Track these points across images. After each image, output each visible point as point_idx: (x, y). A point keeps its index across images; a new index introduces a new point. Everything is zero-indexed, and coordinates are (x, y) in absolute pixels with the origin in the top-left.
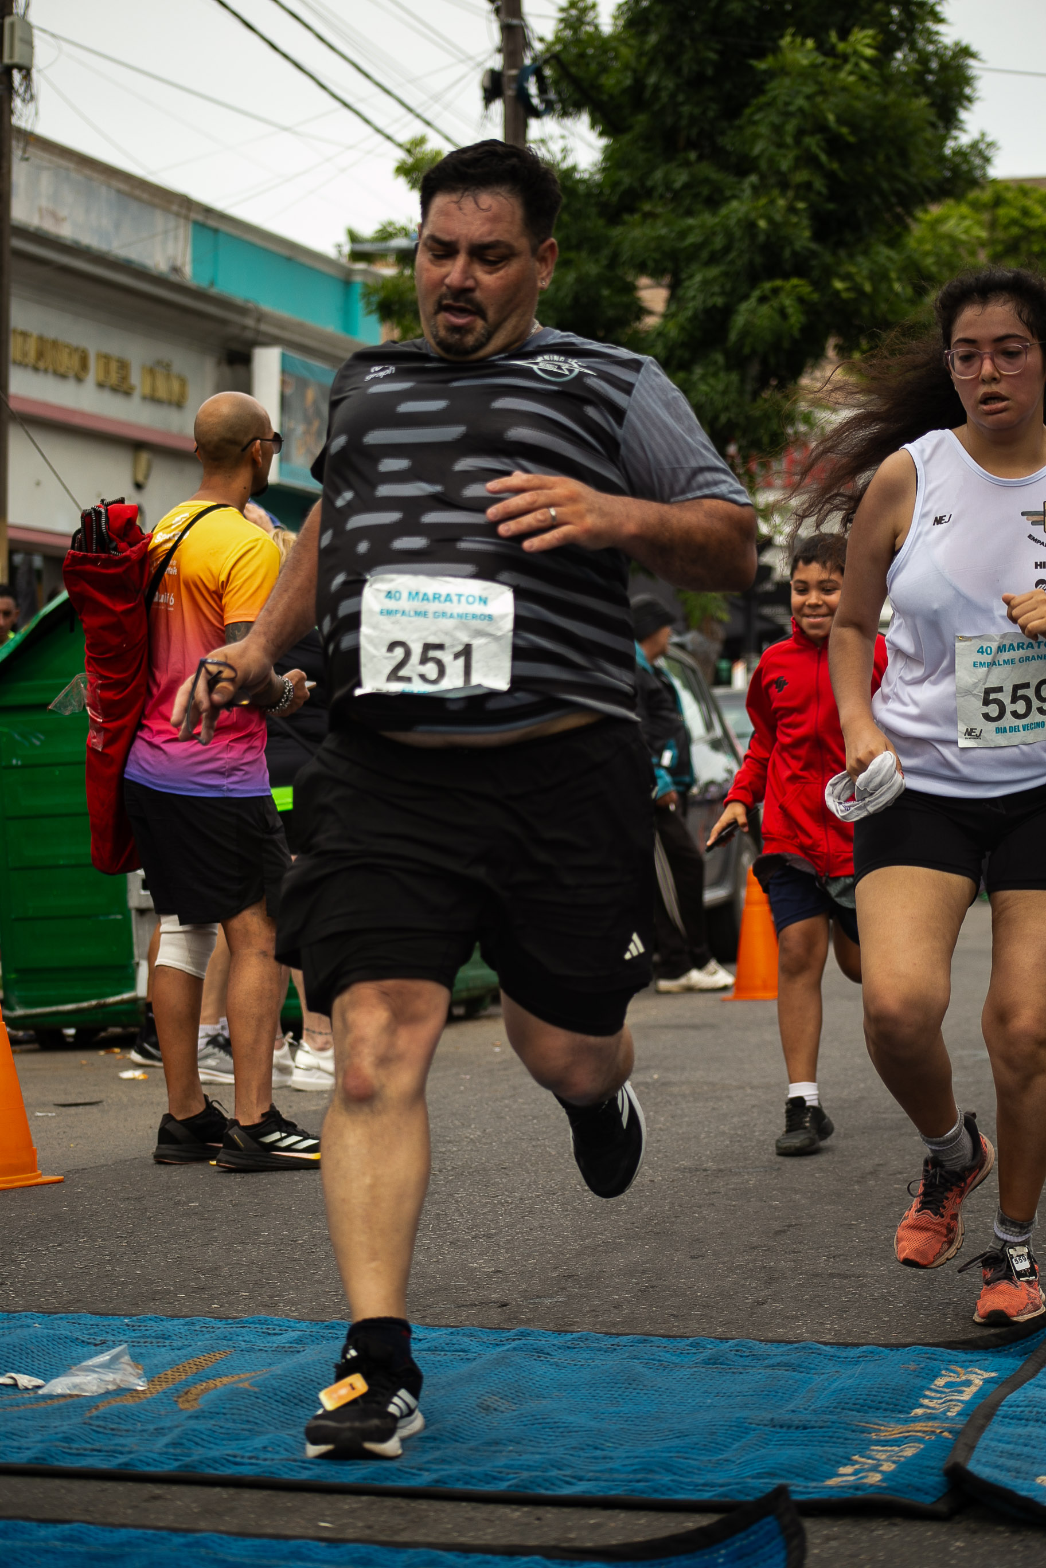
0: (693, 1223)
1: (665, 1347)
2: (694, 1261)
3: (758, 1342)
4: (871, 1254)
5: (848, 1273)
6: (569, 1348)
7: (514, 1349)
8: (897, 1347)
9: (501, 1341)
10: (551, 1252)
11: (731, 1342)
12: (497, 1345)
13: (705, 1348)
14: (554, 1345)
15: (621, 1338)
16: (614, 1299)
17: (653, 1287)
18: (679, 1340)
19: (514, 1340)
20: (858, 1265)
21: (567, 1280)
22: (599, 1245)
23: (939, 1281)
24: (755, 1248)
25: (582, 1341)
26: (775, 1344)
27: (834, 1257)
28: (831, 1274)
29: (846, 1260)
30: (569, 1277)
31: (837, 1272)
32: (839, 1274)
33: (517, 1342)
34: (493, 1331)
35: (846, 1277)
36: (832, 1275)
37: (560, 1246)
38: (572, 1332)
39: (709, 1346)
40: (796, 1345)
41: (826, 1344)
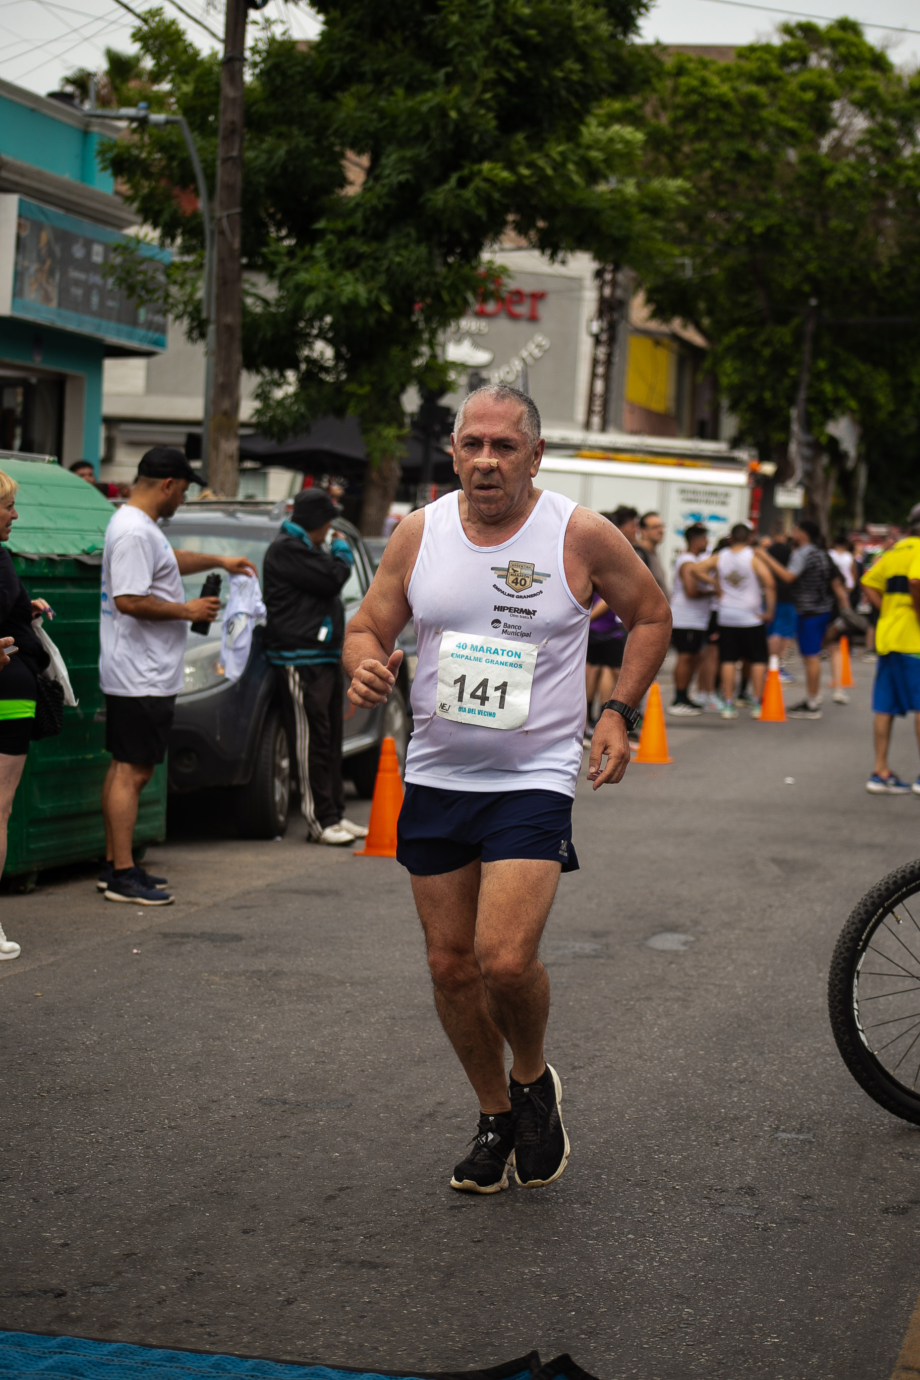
0: (256, 1181)
1: (189, 1369)
2: (245, 1237)
3: (272, 1364)
4: (405, 1234)
5: (378, 1260)
6: (103, 1364)
7: (52, 1368)
8: (397, 1376)
9: (44, 1353)
10: (120, 1218)
11: (251, 1362)
12: (40, 1357)
13: (224, 1370)
14: (89, 1362)
15: (154, 1351)
16: (161, 1290)
17: (200, 1274)
18: (204, 1356)
19: (55, 1353)
20: (390, 1250)
21: (125, 1261)
22: (165, 1210)
23: (456, 1276)
24: (302, 1220)
25: (117, 1356)
26: (289, 1366)
27: (371, 1236)
28: (363, 1261)
29: (380, 1241)
30: (128, 1255)
31: (368, 1258)
32: (370, 1263)
33: (57, 1357)
34: (40, 1336)
35: (373, 1266)
36: (363, 1264)
37: (131, 1208)
38: (110, 1341)
39: (229, 1367)
40: (306, 1370)
41: (333, 1367)
